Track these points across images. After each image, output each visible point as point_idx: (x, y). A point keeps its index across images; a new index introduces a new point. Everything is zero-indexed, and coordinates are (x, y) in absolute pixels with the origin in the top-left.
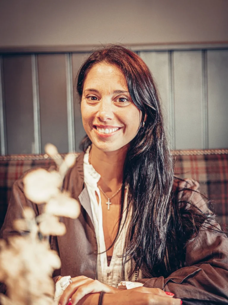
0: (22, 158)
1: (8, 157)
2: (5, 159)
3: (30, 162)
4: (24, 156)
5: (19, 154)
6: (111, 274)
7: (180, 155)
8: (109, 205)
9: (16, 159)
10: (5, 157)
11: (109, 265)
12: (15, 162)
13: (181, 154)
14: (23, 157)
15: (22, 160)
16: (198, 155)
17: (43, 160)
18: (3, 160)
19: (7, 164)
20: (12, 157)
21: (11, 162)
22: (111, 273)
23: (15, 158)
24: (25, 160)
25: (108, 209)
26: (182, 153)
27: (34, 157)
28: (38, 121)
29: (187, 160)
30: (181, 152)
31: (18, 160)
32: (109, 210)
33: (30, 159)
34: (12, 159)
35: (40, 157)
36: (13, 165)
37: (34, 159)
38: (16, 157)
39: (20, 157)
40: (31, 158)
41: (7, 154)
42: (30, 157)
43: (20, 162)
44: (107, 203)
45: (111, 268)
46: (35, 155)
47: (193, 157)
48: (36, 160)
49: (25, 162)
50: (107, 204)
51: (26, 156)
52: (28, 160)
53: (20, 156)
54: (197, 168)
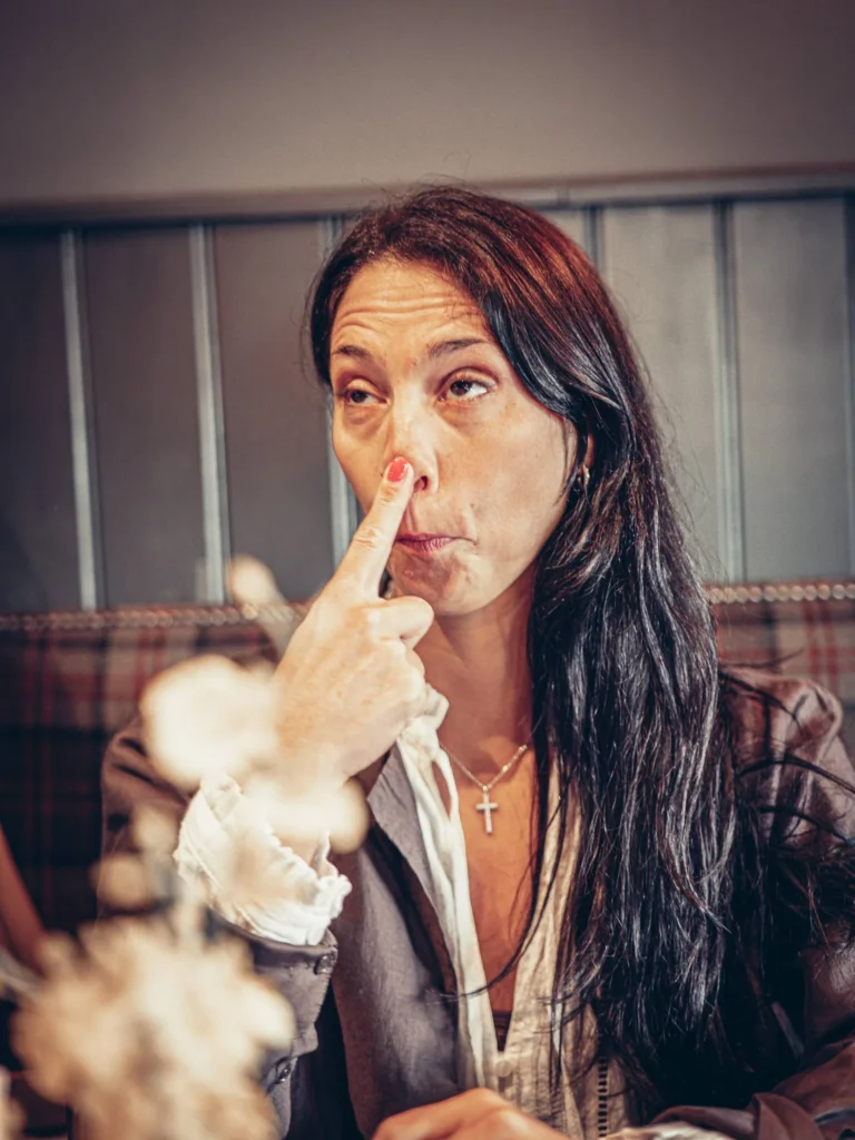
0: (161, 619)
1: (108, 614)
2: (98, 622)
3: (190, 633)
4: (167, 610)
5: (149, 604)
6: (515, 1079)
7: (764, 602)
8: (488, 814)
9: (136, 624)
10: (97, 617)
11: (501, 1047)
12: (132, 635)
13: (769, 599)
14: (164, 614)
15: (158, 627)
16: (837, 600)
17: (239, 624)
18: (89, 629)
19: (101, 644)
20: (122, 614)
21: (118, 635)
22: (511, 1075)
23: (135, 618)
24: (172, 626)
25: (489, 829)
26: (771, 594)
27: (204, 613)
28: (219, 477)
29: (791, 620)
30: (770, 589)
31: (144, 627)
32: (490, 834)
33: (189, 623)
34: (122, 624)
35: (229, 615)
36: (124, 645)
37: (202, 622)
38: (136, 614)
39: (150, 614)
40: (193, 617)
41: (106, 603)
42: (191, 613)
43: (153, 635)
44: (480, 807)
45: (511, 1055)
46: (209, 608)
47: (816, 608)
48: (212, 625)
49: (173, 634)
50: (482, 812)
51: (178, 613)
52: (183, 626)
53: (154, 610)
54: (832, 652)
